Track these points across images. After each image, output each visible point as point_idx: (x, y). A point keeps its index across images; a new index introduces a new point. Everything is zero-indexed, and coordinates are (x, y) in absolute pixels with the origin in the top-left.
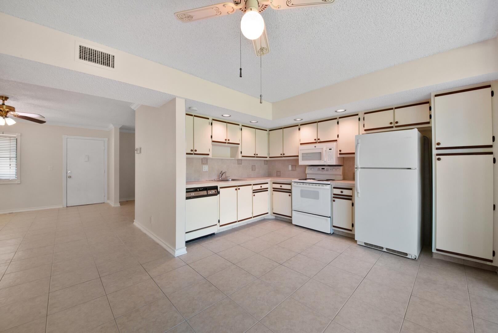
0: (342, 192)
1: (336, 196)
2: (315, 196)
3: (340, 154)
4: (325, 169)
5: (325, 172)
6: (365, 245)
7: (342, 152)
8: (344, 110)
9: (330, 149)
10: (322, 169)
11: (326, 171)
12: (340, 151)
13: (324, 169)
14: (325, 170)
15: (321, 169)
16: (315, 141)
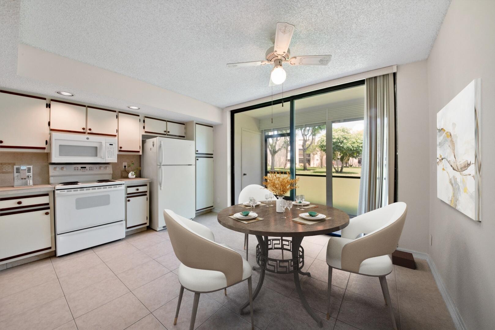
0: (138, 190)
1: (130, 196)
2: (105, 201)
3: (120, 151)
4: (87, 168)
5: (87, 172)
6: (163, 229)
7: (122, 149)
8: (138, 108)
9: (110, 145)
10: (82, 168)
11: (89, 170)
12: (121, 148)
13: (85, 168)
14: (87, 170)
15: (80, 168)
16: (82, 131)
